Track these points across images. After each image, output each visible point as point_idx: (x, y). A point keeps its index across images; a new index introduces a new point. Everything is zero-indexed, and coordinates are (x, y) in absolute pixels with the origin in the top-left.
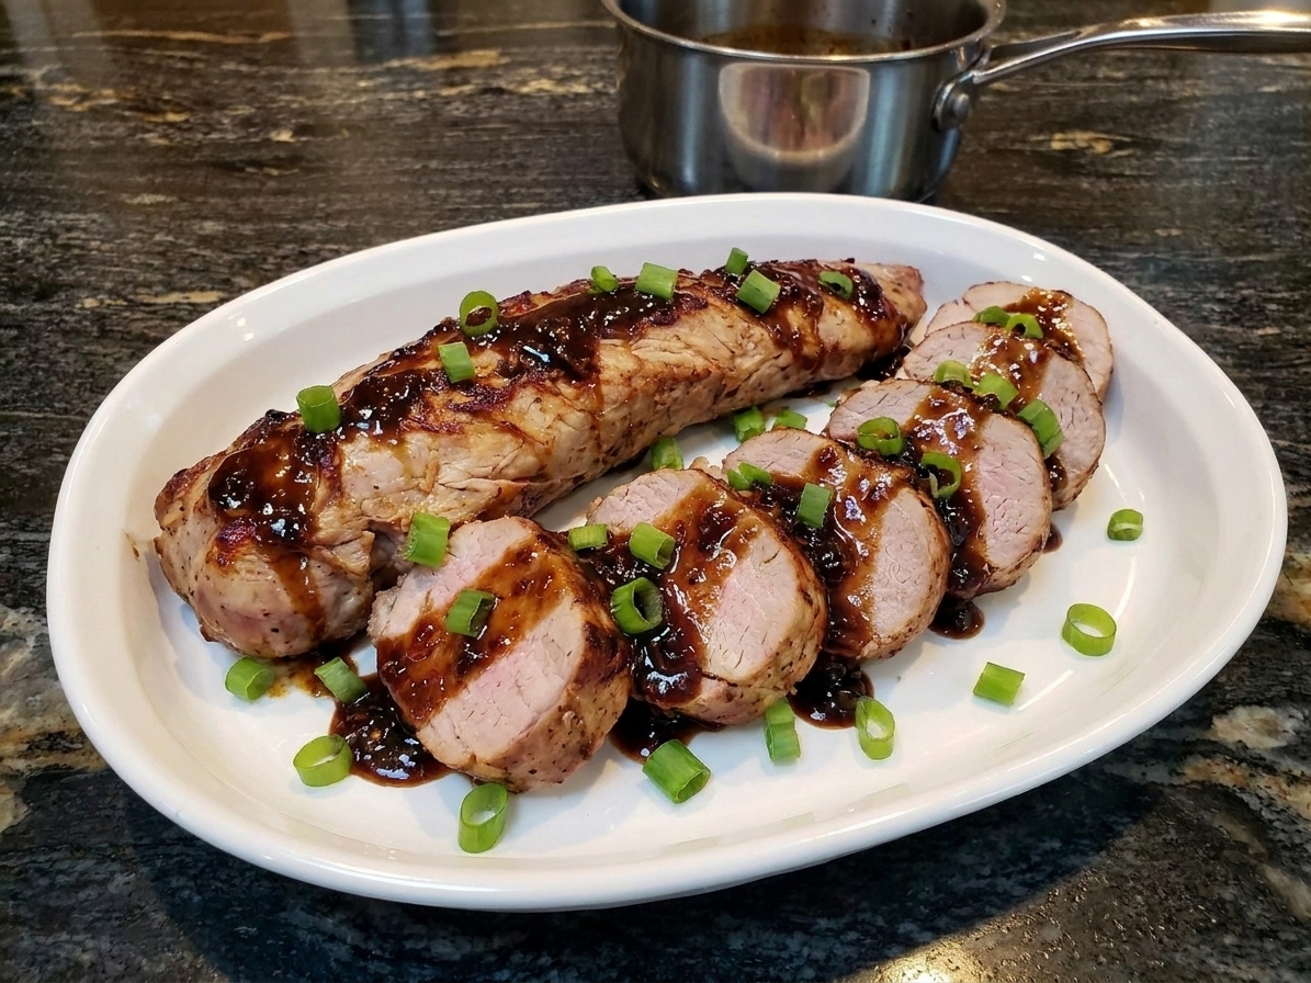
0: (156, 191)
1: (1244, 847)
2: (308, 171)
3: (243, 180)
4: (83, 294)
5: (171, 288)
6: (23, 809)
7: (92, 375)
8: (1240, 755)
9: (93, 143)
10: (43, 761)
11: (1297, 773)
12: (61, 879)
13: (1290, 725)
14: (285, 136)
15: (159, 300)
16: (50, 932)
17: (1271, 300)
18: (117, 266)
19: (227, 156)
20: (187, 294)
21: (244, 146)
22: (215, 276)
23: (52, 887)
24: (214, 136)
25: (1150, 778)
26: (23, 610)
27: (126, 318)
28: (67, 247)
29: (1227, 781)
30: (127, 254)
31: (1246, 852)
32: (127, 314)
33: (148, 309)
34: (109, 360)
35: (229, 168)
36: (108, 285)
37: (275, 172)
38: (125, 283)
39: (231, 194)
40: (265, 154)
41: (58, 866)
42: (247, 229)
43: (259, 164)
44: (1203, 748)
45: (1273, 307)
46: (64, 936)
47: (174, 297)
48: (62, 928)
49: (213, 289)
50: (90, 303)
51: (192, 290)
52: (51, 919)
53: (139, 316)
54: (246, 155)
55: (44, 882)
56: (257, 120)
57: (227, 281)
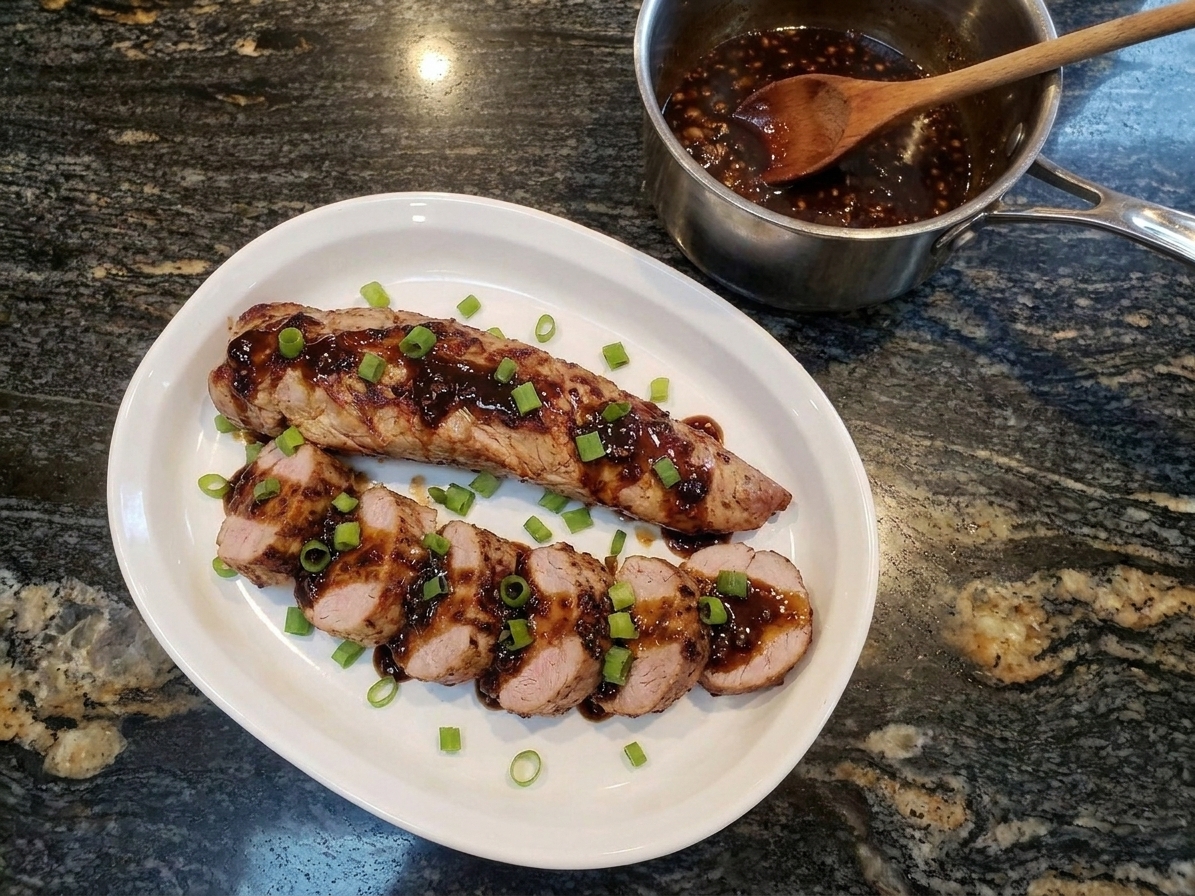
0: (138, 127)
1: (852, 829)
2: (272, 100)
3: (215, 111)
4: (92, 261)
5: (165, 255)
6: (125, 742)
7: (111, 358)
8: (878, 763)
9: (75, 56)
10: (133, 708)
11: (910, 779)
12: (155, 790)
13: (920, 741)
14: (248, 49)
15: (158, 271)
16: (155, 823)
17: (1082, 293)
18: (115, 226)
19: (199, 78)
20: (178, 264)
21: (212, 63)
22: (199, 241)
23: (151, 794)
24: (183, 46)
25: (811, 775)
26: (97, 587)
27: (131, 292)
28: (68, 200)
29: (861, 782)
30: (123, 210)
31: (851, 833)
32: (131, 287)
33: (147, 281)
34: (123, 341)
35: (200, 95)
36: (111, 251)
37: (242, 101)
38: (126, 249)
39: (205, 131)
40: (232, 76)
41: (153, 781)
42: (222, 180)
43: (228, 90)
44: (853, 755)
45: (1083, 302)
46: (162, 826)
47: (167, 268)
48: (161, 821)
49: (199, 258)
50: (100, 273)
51: (181, 259)
52: (154, 815)
53: (143, 289)
54: (216, 75)
55: (144, 790)
56: (222, 24)
57: (210, 248)
